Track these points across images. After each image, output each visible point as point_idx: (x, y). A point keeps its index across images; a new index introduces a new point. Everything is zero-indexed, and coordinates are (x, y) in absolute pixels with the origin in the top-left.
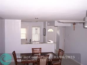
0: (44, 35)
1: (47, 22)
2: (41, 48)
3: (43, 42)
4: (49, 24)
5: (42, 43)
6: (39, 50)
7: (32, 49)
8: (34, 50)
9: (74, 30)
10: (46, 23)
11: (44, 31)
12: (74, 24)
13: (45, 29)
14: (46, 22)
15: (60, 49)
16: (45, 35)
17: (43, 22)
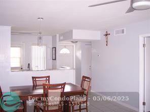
0: (53, 59)
1: (58, 35)
2: (49, 77)
3: (51, 68)
4: (62, 38)
5: (50, 70)
6: (46, 80)
7: (33, 78)
8: (37, 79)
9: (107, 45)
10: (56, 38)
11: (54, 52)
12: (106, 35)
13: (55, 48)
14: (56, 36)
15: (83, 77)
16: (55, 59)
17: (51, 37)
